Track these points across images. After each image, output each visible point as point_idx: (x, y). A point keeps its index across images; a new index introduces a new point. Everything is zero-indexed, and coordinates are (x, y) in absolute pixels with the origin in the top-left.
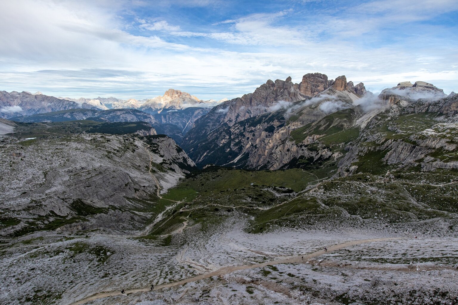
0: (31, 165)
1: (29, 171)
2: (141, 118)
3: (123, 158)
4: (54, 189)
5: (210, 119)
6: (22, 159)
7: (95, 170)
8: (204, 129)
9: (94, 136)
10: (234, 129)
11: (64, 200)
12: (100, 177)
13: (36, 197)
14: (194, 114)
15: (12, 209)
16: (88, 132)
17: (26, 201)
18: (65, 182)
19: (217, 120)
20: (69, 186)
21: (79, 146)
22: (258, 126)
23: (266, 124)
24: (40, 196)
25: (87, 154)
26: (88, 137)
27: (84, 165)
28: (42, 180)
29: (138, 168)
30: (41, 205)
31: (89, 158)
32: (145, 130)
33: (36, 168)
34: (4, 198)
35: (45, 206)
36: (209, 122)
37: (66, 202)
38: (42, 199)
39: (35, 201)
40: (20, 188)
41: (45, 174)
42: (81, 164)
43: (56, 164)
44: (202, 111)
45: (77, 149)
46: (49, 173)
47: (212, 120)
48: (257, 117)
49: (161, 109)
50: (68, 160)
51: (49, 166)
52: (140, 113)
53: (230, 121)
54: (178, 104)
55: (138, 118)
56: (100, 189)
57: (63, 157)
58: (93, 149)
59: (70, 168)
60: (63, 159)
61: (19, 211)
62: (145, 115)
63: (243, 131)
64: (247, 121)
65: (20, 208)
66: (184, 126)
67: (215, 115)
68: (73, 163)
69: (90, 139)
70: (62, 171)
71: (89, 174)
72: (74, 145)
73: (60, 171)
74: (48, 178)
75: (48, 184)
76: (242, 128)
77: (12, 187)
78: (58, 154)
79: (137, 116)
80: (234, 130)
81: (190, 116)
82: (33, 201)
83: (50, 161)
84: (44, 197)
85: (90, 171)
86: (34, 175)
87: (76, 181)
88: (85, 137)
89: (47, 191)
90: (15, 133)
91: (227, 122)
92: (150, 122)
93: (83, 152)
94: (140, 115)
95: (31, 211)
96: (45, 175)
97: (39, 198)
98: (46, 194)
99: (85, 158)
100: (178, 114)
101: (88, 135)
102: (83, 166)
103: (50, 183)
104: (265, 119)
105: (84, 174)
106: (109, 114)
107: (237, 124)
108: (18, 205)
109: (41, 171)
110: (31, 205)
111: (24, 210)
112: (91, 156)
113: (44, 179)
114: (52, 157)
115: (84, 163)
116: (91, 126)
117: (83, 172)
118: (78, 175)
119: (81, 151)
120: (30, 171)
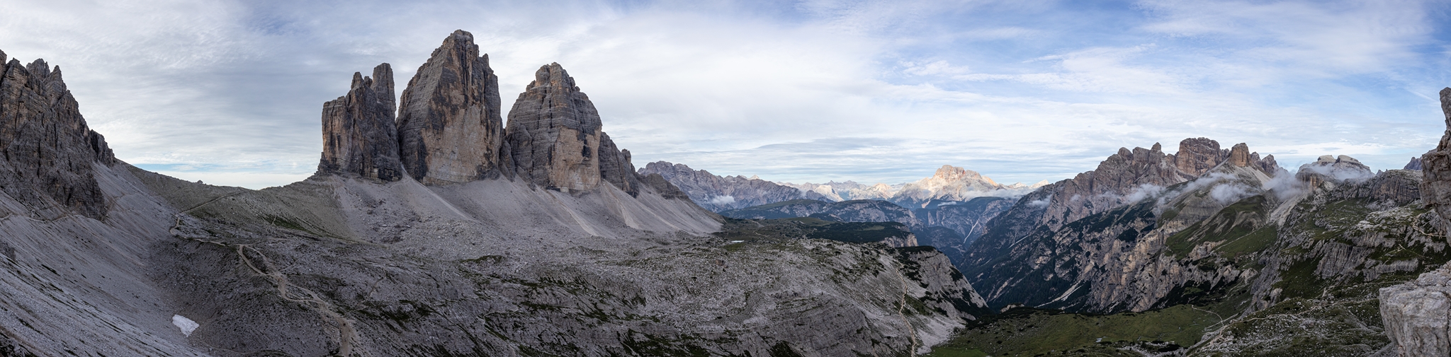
0: (732, 279)
1: (729, 289)
2: (892, 216)
3: (859, 283)
4: (754, 320)
5: (1016, 218)
6: (724, 270)
7: (813, 299)
8: (1005, 237)
9: (817, 243)
10: (1061, 236)
11: (764, 339)
12: (818, 312)
13: (732, 326)
14: (987, 210)
15: (703, 337)
16: (810, 236)
17: (719, 329)
18: (770, 311)
19: (1029, 219)
20: (773, 319)
21: (795, 258)
22: (1107, 231)
23: (1121, 225)
24: (737, 327)
25: (804, 272)
26: (808, 245)
27: (798, 289)
28: (741, 304)
29: (881, 304)
30: (735, 340)
31: (806, 279)
32: (898, 236)
33: (738, 285)
34: (697, 319)
35: (740, 342)
36: (1013, 224)
37: (767, 342)
38: (739, 331)
39: (729, 332)
40: (716, 310)
41: (747, 295)
42: (795, 287)
43: (762, 283)
44: (1001, 204)
45: (791, 262)
46: (752, 295)
47: (1018, 220)
48: (1104, 213)
49: (927, 200)
50: (778, 279)
51: (753, 284)
52: (892, 207)
53: (1054, 222)
54: (958, 192)
55: (889, 216)
56: (816, 332)
57: (772, 274)
58: (814, 264)
59: (779, 292)
60: (772, 276)
61: (710, 340)
62: (900, 210)
63: (1078, 240)
64: (1086, 221)
65: (712, 338)
66: (967, 232)
67: (1025, 210)
68: (784, 284)
69: (811, 247)
70: (768, 294)
71: (804, 304)
72: (789, 256)
73: (766, 293)
74: (749, 302)
75: (746, 312)
76: (1076, 235)
77: (708, 306)
78: (767, 267)
79: (886, 212)
80: (1061, 239)
81: (978, 212)
82: (727, 331)
83: (756, 276)
84: (741, 328)
85: (806, 300)
86: (734, 294)
87: (784, 313)
88: (804, 244)
89: (746, 322)
90: (722, 233)
91: (1048, 225)
92: (908, 223)
93: (800, 268)
94: (891, 211)
95: (722, 345)
96: (747, 297)
97: (734, 329)
98: (744, 326)
99: (801, 278)
100: (957, 210)
101: (809, 241)
102: (796, 291)
103: (751, 310)
104: (1118, 217)
105: (796, 304)
106: (843, 208)
107: (1067, 228)
108: (711, 333)
109: (743, 291)
110: (724, 336)
111: (715, 341)
112: (809, 276)
113: (745, 303)
114: (759, 271)
115: (799, 286)
116: (815, 227)
117: (796, 301)
118: (788, 303)
119: (797, 267)
120: (731, 287)
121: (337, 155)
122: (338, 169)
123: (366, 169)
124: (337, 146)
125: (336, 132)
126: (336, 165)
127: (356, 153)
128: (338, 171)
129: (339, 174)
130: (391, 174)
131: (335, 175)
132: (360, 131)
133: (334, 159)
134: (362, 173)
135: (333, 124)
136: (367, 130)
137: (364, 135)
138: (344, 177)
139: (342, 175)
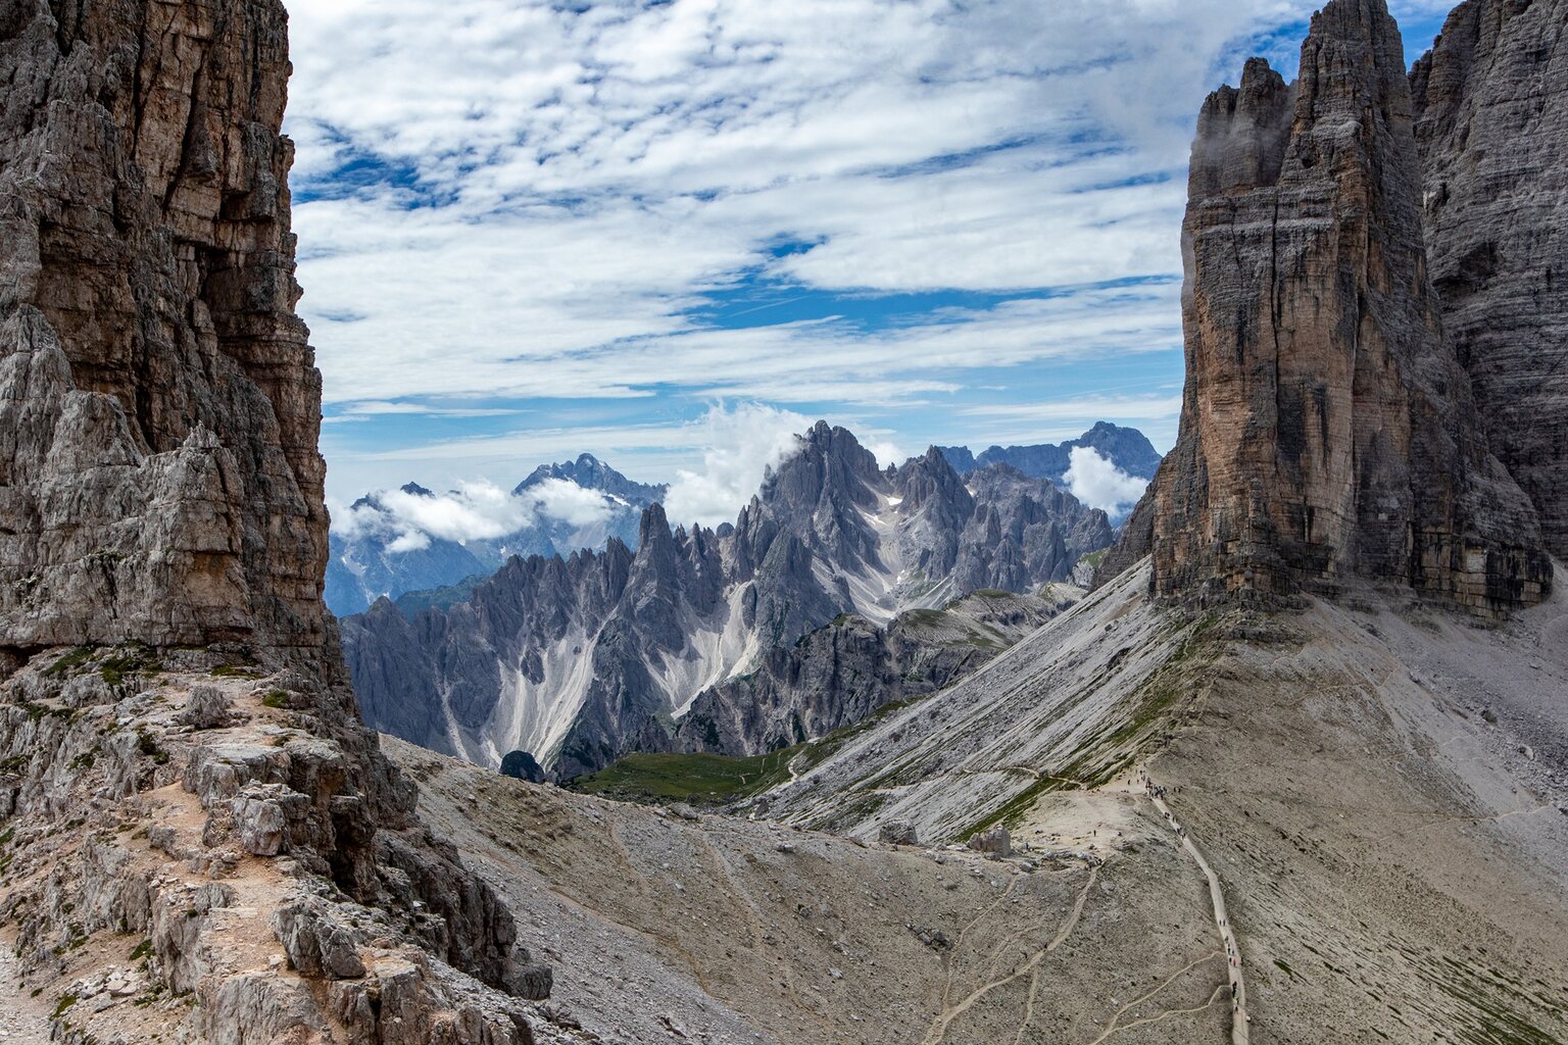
121: (1318, 494)
122: (1322, 566)
123: (1429, 558)
124: (1314, 441)
125: (1297, 365)
126: (1310, 545)
127: (1382, 474)
128: (1328, 578)
129: (1331, 593)
130: (1515, 568)
131: (1322, 604)
132: (1387, 357)
133: (1304, 516)
134: (1417, 576)
135: (1286, 321)
136: (1410, 350)
137: (1406, 376)
138: (1355, 607)
139: (1346, 599)
